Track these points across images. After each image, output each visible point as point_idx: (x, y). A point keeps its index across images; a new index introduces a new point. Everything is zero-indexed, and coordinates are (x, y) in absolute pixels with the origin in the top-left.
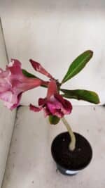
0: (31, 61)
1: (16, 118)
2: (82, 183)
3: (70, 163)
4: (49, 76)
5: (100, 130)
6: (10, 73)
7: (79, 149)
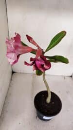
0: (27, 36)
1: (11, 80)
2: (53, 126)
3: (46, 111)
4: (38, 46)
5: (67, 93)
6: (14, 41)
7: (53, 103)
